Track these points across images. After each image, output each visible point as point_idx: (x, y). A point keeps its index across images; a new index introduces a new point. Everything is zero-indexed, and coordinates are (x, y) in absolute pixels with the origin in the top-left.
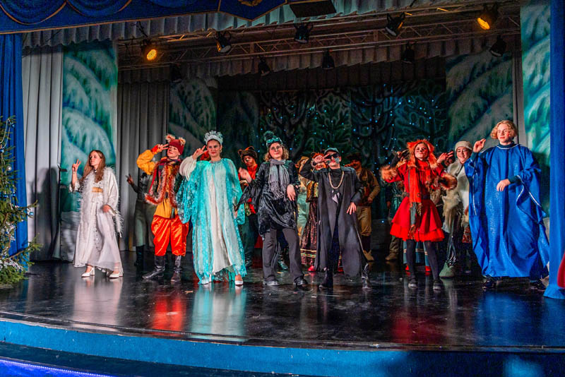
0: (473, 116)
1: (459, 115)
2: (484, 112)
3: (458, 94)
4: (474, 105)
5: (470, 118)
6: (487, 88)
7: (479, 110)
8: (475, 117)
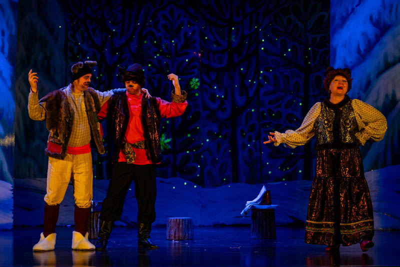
0: (362, 48)
1: (345, 46)
2: (375, 44)
3: (344, 19)
4: (364, 34)
5: (359, 51)
6: (379, 13)
7: (369, 41)
8: (365, 50)
